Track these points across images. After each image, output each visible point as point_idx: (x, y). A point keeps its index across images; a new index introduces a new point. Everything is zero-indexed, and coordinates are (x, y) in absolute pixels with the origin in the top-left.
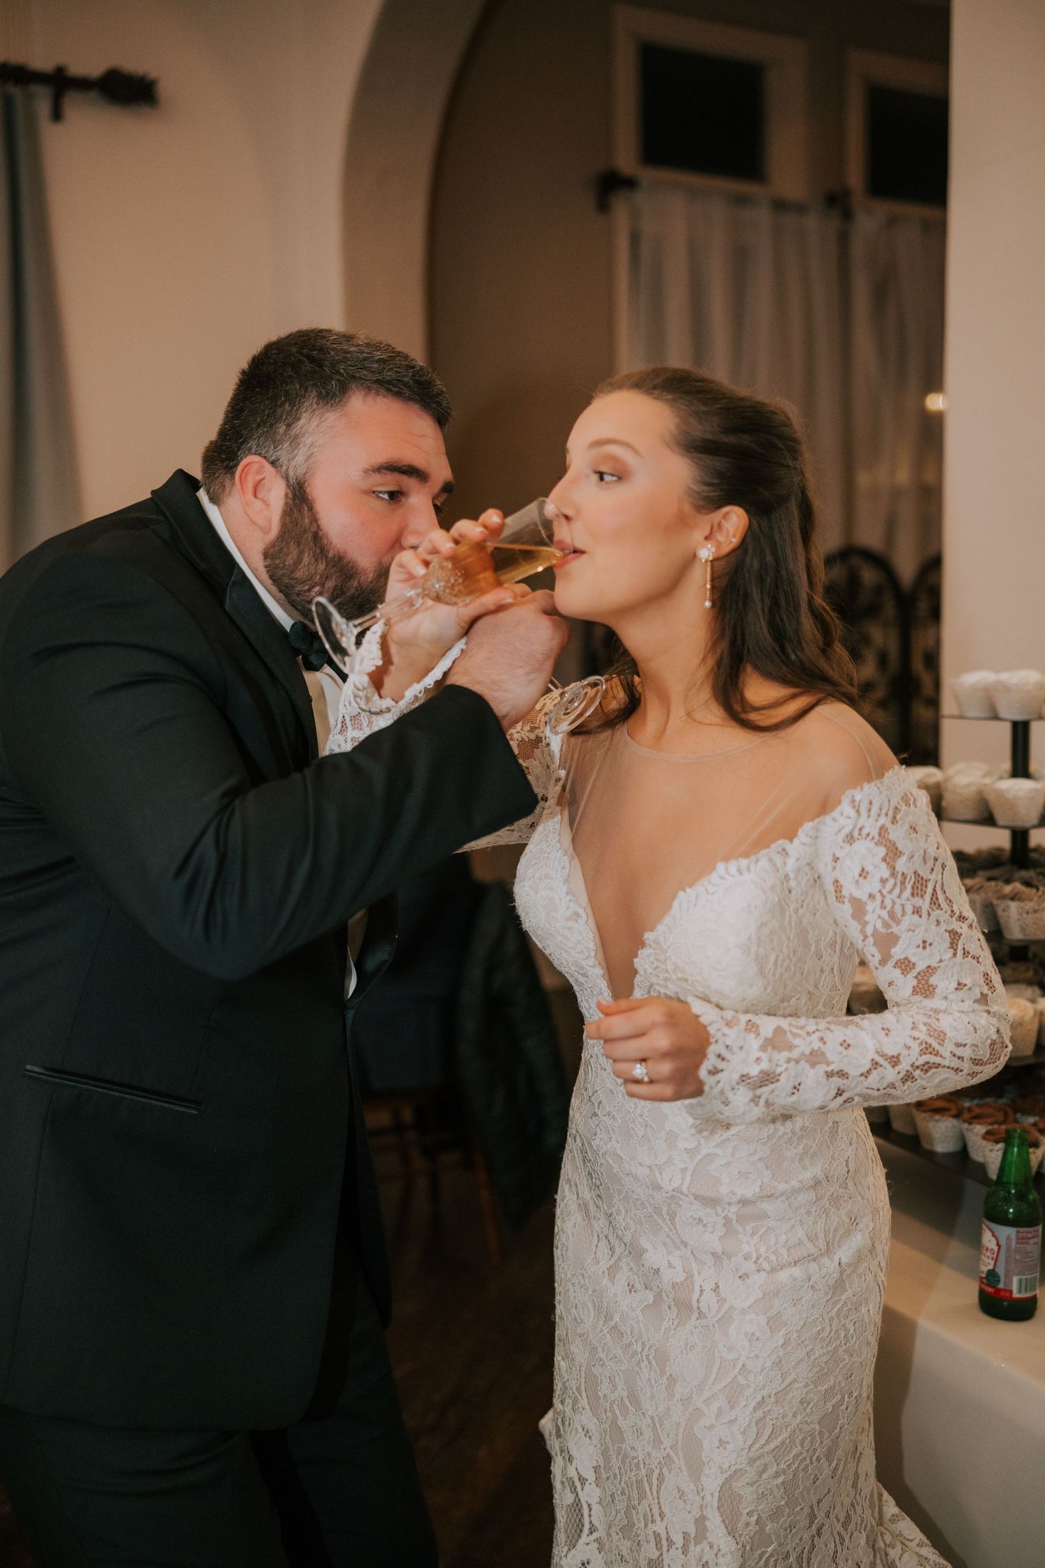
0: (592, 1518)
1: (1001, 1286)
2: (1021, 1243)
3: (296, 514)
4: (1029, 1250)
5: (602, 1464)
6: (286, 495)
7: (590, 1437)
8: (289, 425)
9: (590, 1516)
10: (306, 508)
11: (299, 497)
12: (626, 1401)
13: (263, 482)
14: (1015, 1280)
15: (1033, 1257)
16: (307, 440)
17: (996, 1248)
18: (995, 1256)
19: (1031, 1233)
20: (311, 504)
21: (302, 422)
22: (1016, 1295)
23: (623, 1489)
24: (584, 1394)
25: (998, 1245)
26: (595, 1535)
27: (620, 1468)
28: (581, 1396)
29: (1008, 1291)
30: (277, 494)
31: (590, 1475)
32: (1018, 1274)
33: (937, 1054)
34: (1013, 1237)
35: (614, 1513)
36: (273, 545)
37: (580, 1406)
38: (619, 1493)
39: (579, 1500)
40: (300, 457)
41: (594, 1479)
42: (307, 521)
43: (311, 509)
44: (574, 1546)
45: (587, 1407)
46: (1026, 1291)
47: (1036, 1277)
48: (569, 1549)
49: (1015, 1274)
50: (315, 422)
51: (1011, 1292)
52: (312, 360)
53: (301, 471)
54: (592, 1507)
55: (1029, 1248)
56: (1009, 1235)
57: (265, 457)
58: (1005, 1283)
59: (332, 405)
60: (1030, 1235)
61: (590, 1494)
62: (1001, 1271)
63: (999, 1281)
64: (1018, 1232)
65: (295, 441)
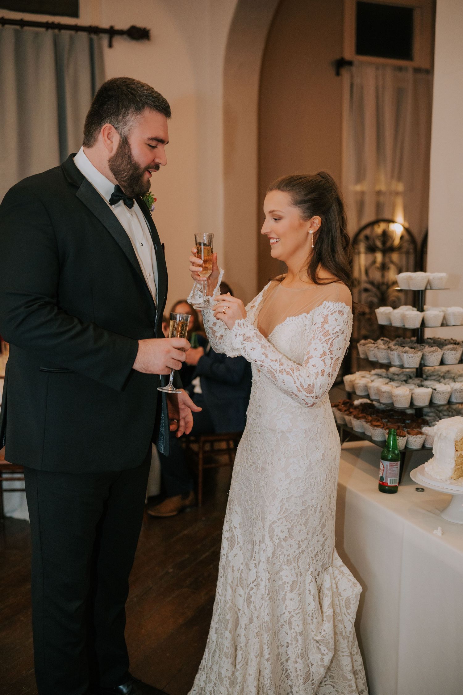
0: (238, 540)
1: (384, 481)
2: (391, 467)
3: (123, 148)
4: (394, 470)
5: (242, 522)
6: (120, 140)
7: (238, 514)
8: (123, 117)
9: (238, 539)
10: (127, 147)
11: (125, 143)
12: (249, 500)
13: (111, 133)
14: (389, 479)
15: (395, 472)
16: (130, 123)
17: (383, 469)
18: (383, 471)
19: (395, 464)
20: (129, 146)
21: (128, 117)
22: (389, 484)
23: (248, 528)
24: (236, 500)
25: (384, 468)
26: (239, 545)
27: (247, 522)
28: (235, 501)
29: (386, 483)
30: (116, 139)
31: (238, 526)
32: (390, 478)
33: (293, 372)
34: (388, 464)
35: (245, 536)
36: (113, 158)
37: (234, 504)
38: (247, 530)
39: (234, 534)
40: (126, 129)
41: (239, 527)
42: (127, 151)
43: (129, 147)
44: (232, 550)
45: (237, 505)
46: (393, 483)
47: (396, 479)
48: (231, 551)
49: (389, 478)
50: (133, 118)
51: (387, 483)
52: (132, 94)
53: (126, 134)
54: (238, 536)
55: (394, 469)
56: (387, 464)
57: (113, 126)
58: (386, 480)
59: (139, 113)
60: (394, 465)
61: (238, 532)
62: (384, 476)
63: (383, 480)
64: (390, 463)
65: (125, 124)
